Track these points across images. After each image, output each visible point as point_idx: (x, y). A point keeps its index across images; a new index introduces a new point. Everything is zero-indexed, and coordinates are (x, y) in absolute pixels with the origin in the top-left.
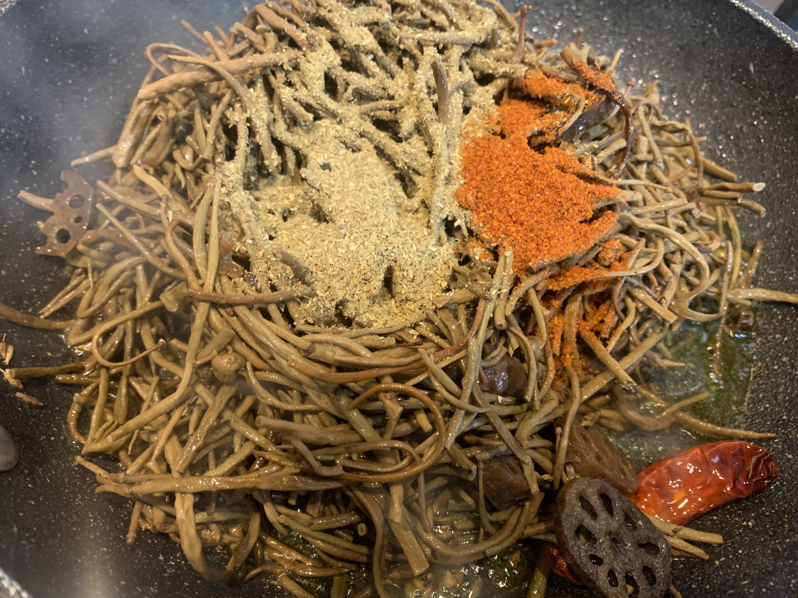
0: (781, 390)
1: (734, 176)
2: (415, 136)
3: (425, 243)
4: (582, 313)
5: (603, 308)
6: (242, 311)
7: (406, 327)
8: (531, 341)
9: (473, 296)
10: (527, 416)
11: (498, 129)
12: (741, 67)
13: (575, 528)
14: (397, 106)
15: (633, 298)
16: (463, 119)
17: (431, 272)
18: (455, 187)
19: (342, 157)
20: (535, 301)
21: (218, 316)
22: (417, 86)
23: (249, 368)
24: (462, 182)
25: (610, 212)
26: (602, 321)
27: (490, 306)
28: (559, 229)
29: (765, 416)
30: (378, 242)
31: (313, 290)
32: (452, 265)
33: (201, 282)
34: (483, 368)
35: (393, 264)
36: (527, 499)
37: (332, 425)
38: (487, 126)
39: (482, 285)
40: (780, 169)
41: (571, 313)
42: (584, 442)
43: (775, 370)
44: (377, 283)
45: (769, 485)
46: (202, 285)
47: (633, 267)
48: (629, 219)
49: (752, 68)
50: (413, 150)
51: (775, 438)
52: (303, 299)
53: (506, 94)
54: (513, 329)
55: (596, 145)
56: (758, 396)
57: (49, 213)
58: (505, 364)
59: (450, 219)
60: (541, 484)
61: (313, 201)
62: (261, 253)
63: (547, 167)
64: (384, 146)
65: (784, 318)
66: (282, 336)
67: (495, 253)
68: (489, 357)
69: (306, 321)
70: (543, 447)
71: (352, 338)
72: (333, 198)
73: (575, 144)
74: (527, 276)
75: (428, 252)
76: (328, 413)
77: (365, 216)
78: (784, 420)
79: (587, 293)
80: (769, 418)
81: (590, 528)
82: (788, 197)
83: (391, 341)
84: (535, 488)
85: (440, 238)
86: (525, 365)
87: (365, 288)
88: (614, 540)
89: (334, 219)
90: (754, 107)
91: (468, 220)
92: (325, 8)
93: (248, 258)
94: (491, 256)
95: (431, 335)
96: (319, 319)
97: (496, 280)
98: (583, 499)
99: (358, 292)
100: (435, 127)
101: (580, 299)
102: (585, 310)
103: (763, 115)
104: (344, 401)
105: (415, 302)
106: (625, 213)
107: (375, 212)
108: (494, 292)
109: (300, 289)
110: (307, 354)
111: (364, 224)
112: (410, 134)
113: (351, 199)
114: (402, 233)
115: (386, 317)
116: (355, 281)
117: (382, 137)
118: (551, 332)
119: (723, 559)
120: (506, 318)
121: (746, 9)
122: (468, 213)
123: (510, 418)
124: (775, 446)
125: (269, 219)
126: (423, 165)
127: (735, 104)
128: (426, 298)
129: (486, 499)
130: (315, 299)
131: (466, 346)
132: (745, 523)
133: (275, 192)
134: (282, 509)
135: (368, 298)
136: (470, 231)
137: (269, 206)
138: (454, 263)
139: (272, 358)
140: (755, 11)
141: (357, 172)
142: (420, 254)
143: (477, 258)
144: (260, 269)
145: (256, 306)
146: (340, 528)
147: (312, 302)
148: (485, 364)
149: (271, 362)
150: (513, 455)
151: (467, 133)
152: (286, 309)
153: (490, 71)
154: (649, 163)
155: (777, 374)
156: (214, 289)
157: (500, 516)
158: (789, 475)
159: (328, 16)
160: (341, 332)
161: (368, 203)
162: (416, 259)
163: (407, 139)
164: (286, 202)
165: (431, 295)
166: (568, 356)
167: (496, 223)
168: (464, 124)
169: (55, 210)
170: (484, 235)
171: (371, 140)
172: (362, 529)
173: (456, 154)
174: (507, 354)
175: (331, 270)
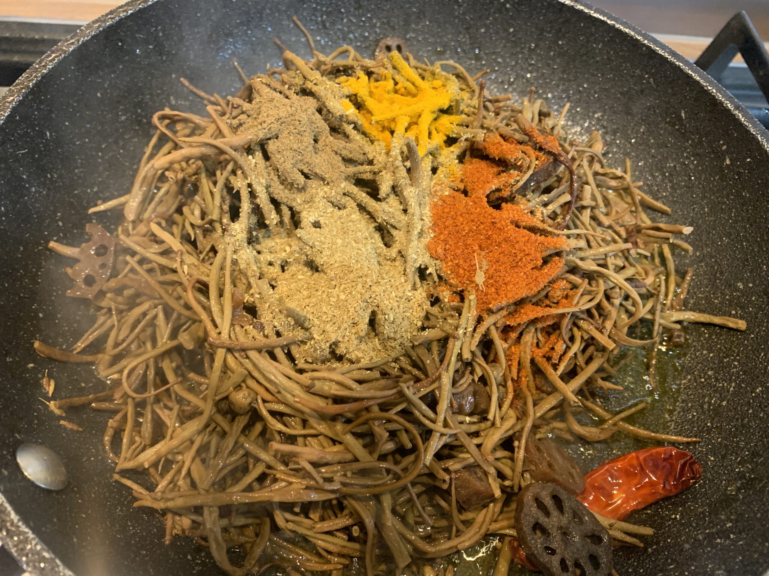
0: (706, 399)
1: (669, 210)
2: (392, 196)
3: (403, 289)
4: (535, 341)
5: (553, 338)
6: (253, 354)
7: (388, 362)
8: (493, 369)
9: (444, 334)
10: (491, 433)
11: (461, 186)
12: (674, 113)
13: (532, 525)
14: (376, 170)
15: (579, 328)
16: (431, 180)
17: (408, 314)
18: (426, 240)
19: (329, 215)
20: (495, 335)
21: (233, 359)
22: (393, 153)
23: (260, 401)
24: (432, 235)
25: (557, 258)
26: (553, 349)
27: (458, 344)
28: (515, 275)
29: (693, 422)
30: (363, 291)
31: (311, 334)
32: (425, 307)
33: (218, 331)
34: (453, 394)
35: (376, 309)
36: (491, 502)
37: (330, 446)
38: (452, 184)
39: (451, 324)
40: (707, 204)
41: (526, 343)
42: (537, 453)
43: (702, 382)
44: (364, 326)
45: (695, 483)
46: (220, 333)
47: (578, 303)
48: (574, 262)
49: (683, 115)
50: (390, 210)
51: (699, 442)
52: (303, 342)
53: (468, 153)
54: (477, 360)
55: (545, 198)
56: (687, 405)
57: (76, 261)
58: (471, 389)
59: (422, 267)
60: (503, 489)
61: (307, 256)
62: (267, 305)
63: (504, 223)
64: (365, 204)
65: (710, 336)
66: (286, 374)
67: (461, 296)
68: (458, 385)
69: (306, 360)
70: (504, 458)
71: (343, 374)
72: (324, 253)
73: (528, 196)
74: (488, 314)
75: (405, 297)
76: (326, 436)
77: (352, 268)
78: (709, 427)
79: (540, 325)
80: (696, 425)
81: (544, 525)
82: (714, 229)
83: (377, 374)
84: (498, 493)
85: (415, 284)
86: (488, 388)
87: (354, 331)
88: (565, 534)
89: (326, 271)
90: (686, 149)
91: (438, 268)
92: (312, 82)
93: (256, 307)
94: (458, 298)
95: (410, 368)
96: (317, 359)
97: (463, 321)
98: (537, 500)
99: (347, 334)
100: (409, 190)
101: (533, 330)
102: (538, 339)
103: (693, 156)
104: (339, 427)
105: (395, 340)
106: (571, 257)
107: (359, 265)
108: (461, 331)
109: (300, 334)
110: (308, 389)
111: (351, 276)
112: (388, 195)
113: (339, 254)
114: (383, 282)
115: (372, 354)
116: (345, 325)
117: (363, 196)
118: (509, 359)
119: (655, 547)
120: (472, 353)
121: (677, 63)
122: (438, 262)
123: (476, 434)
124: (700, 449)
125: (270, 271)
126: (400, 221)
127: (669, 145)
128: (405, 337)
129: (457, 502)
130: (312, 342)
131: (439, 378)
132: (673, 516)
133: (273, 244)
134: (288, 516)
135: (356, 339)
136: (440, 277)
137: (270, 258)
138: (427, 306)
139: (279, 392)
140: (685, 65)
141: (343, 228)
142: (398, 299)
143: (446, 300)
144: (267, 319)
145: (264, 350)
146: (337, 530)
147: (310, 345)
148: (455, 391)
149: (277, 395)
150: (479, 466)
151: (436, 191)
152: (289, 351)
153: (454, 136)
154: (593, 208)
155: (704, 386)
156: (230, 337)
157: (469, 516)
158: (711, 475)
159: (315, 89)
160: (334, 369)
161: (353, 257)
162: (395, 304)
163: (385, 199)
164: (284, 254)
165: (409, 334)
166: (523, 379)
167: (461, 271)
168: (433, 183)
169: (82, 258)
170: (451, 281)
171: (354, 199)
172: (356, 531)
173: (427, 211)
174: (473, 380)
175: (325, 317)
